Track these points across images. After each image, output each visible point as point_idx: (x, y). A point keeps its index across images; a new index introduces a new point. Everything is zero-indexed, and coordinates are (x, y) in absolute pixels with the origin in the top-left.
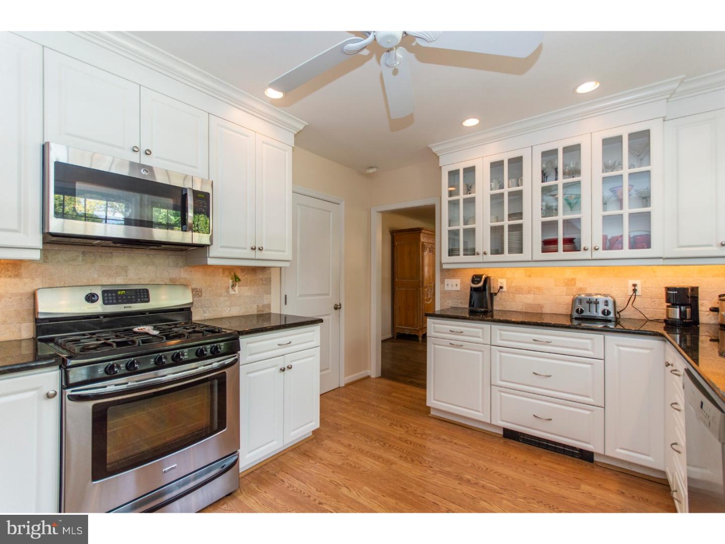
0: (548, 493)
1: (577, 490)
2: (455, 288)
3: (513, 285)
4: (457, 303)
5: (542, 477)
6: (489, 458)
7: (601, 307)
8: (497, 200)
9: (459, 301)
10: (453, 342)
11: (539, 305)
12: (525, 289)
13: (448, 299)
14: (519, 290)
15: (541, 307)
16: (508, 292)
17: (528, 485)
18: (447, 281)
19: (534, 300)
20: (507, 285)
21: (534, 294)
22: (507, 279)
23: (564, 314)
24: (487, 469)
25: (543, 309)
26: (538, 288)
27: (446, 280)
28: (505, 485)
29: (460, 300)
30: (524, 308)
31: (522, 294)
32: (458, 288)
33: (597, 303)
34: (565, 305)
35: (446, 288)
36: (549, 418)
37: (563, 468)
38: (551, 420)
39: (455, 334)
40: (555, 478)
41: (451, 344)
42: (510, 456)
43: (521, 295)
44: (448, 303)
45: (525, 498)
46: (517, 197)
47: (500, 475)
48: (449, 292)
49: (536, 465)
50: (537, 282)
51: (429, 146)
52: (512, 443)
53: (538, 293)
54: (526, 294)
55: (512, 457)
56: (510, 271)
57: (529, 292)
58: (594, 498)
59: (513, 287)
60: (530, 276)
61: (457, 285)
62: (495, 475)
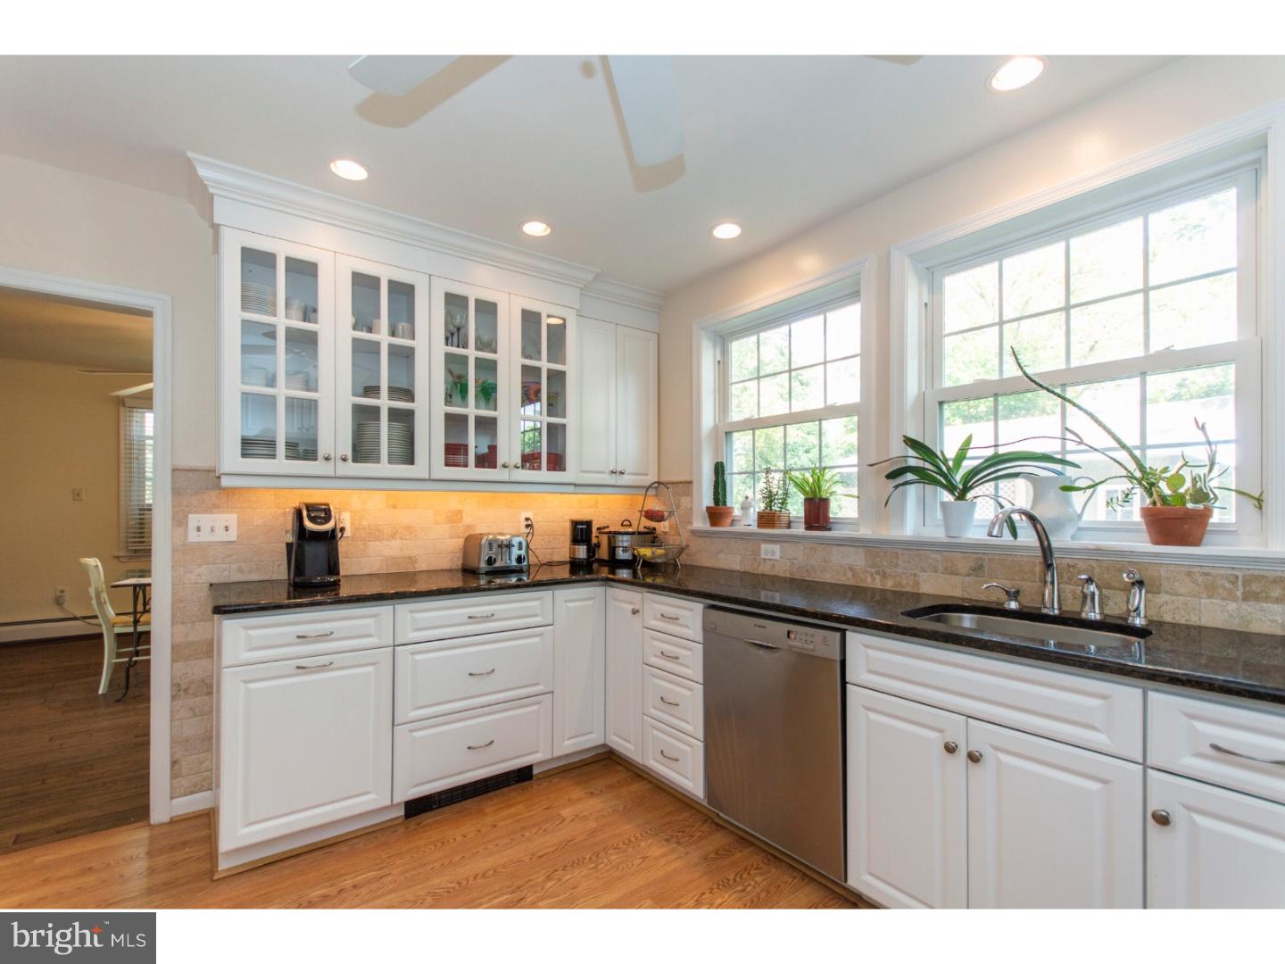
0: (554, 849)
1: (564, 824)
2: (221, 536)
3: (365, 523)
4: (226, 573)
5: (523, 836)
6: (437, 865)
7: (515, 552)
8: (364, 351)
9: (234, 566)
10: (302, 662)
11: (410, 558)
12: (385, 531)
13: (200, 566)
14: (375, 534)
15: (412, 560)
16: (353, 537)
17: (527, 859)
18: (194, 519)
19: (401, 549)
20: (352, 524)
21: (401, 538)
22: (351, 512)
23: (446, 570)
24: (459, 883)
25: (416, 565)
26: (408, 528)
27: (190, 516)
28: (509, 883)
29: (238, 564)
30: (384, 567)
31: (380, 541)
32: (232, 535)
33: (509, 546)
34: (448, 554)
35: (193, 537)
36: (489, 741)
37: (521, 807)
38: (492, 742)
39: (313, 642)
40: (533, 826)
41: (298, 668)
42: (455, 839)
43: (378, 543)
44: (199, 575)
45: (549, 878)
46: (403, 357)
47: (484, 876)
48: (202, 548)
49: (495, 826)
50: (405, 517)
51: (190, 154)
52: (429, 818)
53: (408, 537)
54: (388, 540)
55: (459, 839)
56: (359, 497)
57: (393, 537)
58: (585, 818)
59: (365, 528)
60: (395, 507)
61: (227, 529)
62: (480, 881)
